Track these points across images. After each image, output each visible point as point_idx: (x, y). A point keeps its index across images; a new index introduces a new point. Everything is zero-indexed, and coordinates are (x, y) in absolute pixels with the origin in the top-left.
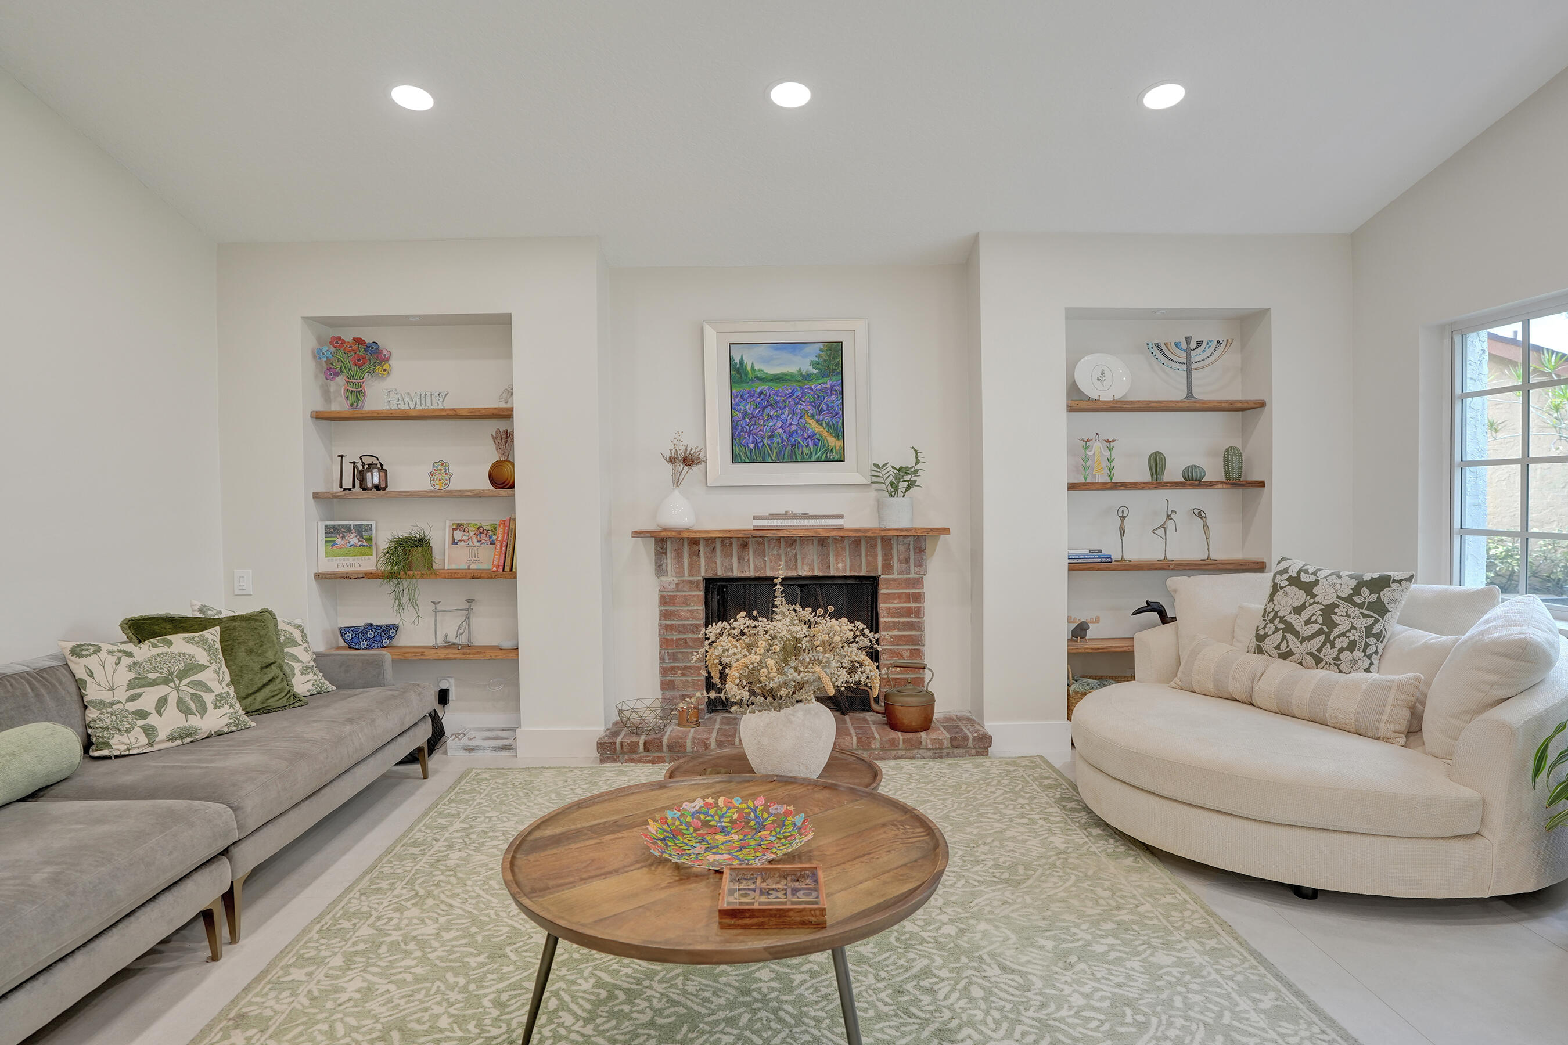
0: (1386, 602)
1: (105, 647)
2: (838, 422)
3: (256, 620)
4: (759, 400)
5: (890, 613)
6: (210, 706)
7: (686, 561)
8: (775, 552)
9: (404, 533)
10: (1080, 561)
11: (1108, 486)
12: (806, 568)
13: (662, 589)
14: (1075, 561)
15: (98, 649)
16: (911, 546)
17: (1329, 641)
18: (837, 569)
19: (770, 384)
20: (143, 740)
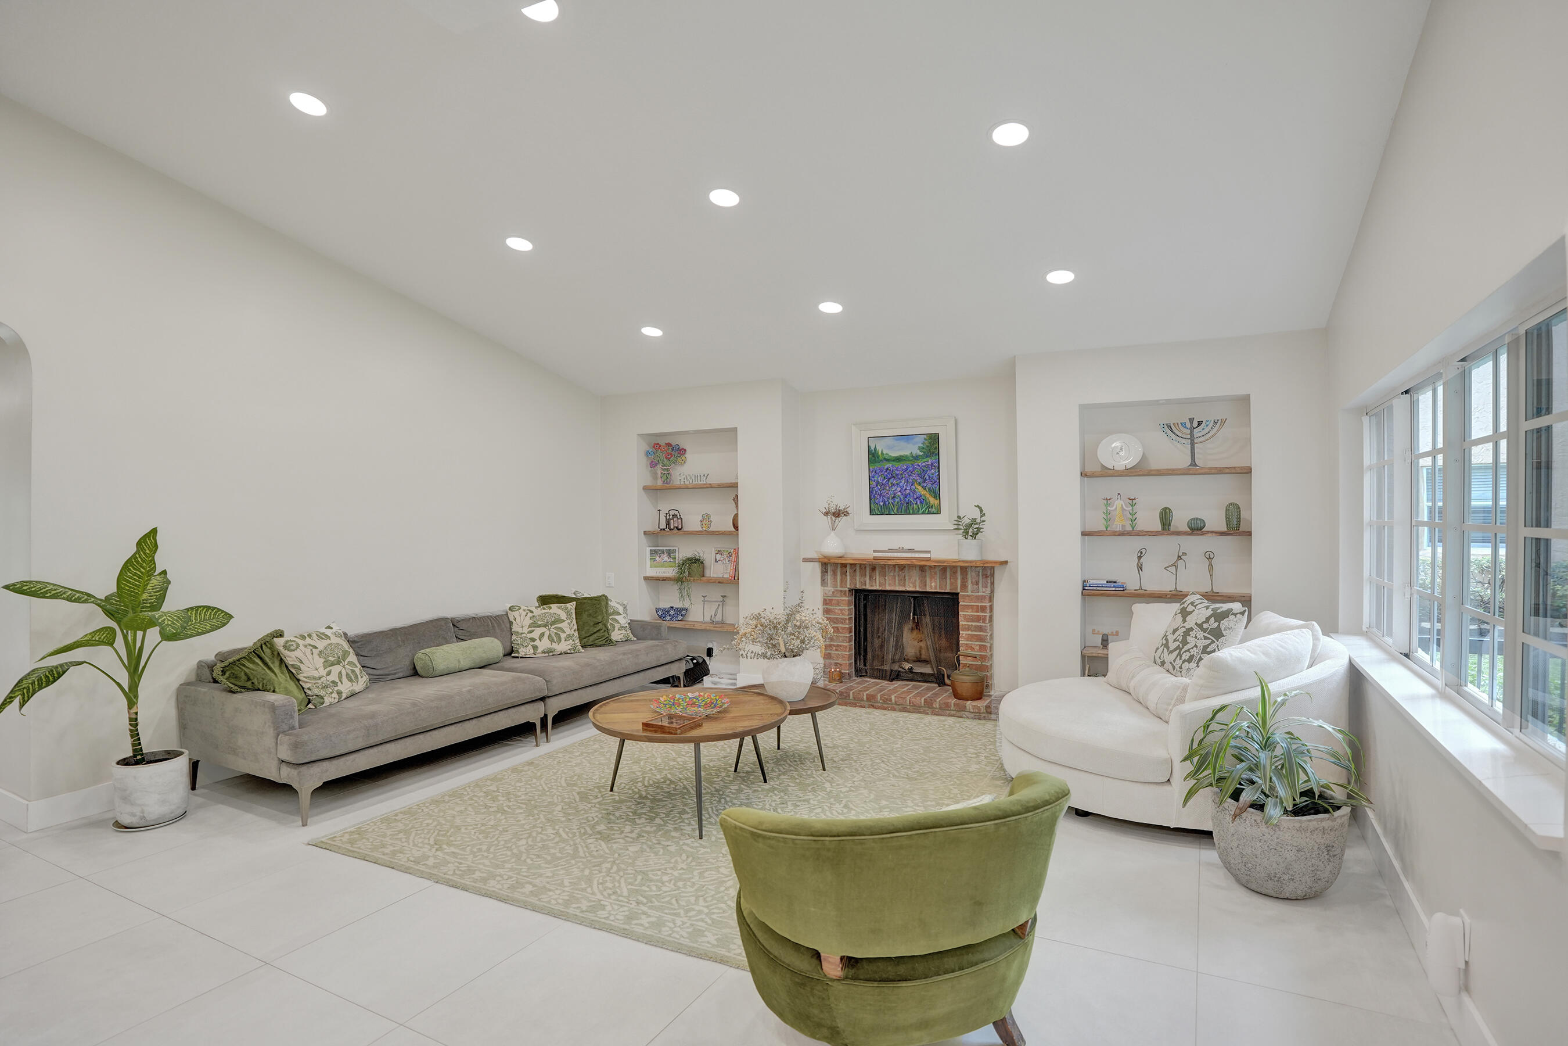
0: (1223, 629)
1: (523, 607)
2: (936, 488)
3: (596, 600)
4: (886, 473)
5: (967, 619)
6: (563, 640)
7: (839, 577)
8: (892, 574)
9: (689, 555)
10: (1098, 588)
11: (1117, 534)
12: (911, 585)
13: (825, 595)
14: (1095, 588)
15: (520, 608)
16: (980, 573)
17: (1180, 655)
18: (931, 587)
19: (894, 463)
20: (532, 651)
